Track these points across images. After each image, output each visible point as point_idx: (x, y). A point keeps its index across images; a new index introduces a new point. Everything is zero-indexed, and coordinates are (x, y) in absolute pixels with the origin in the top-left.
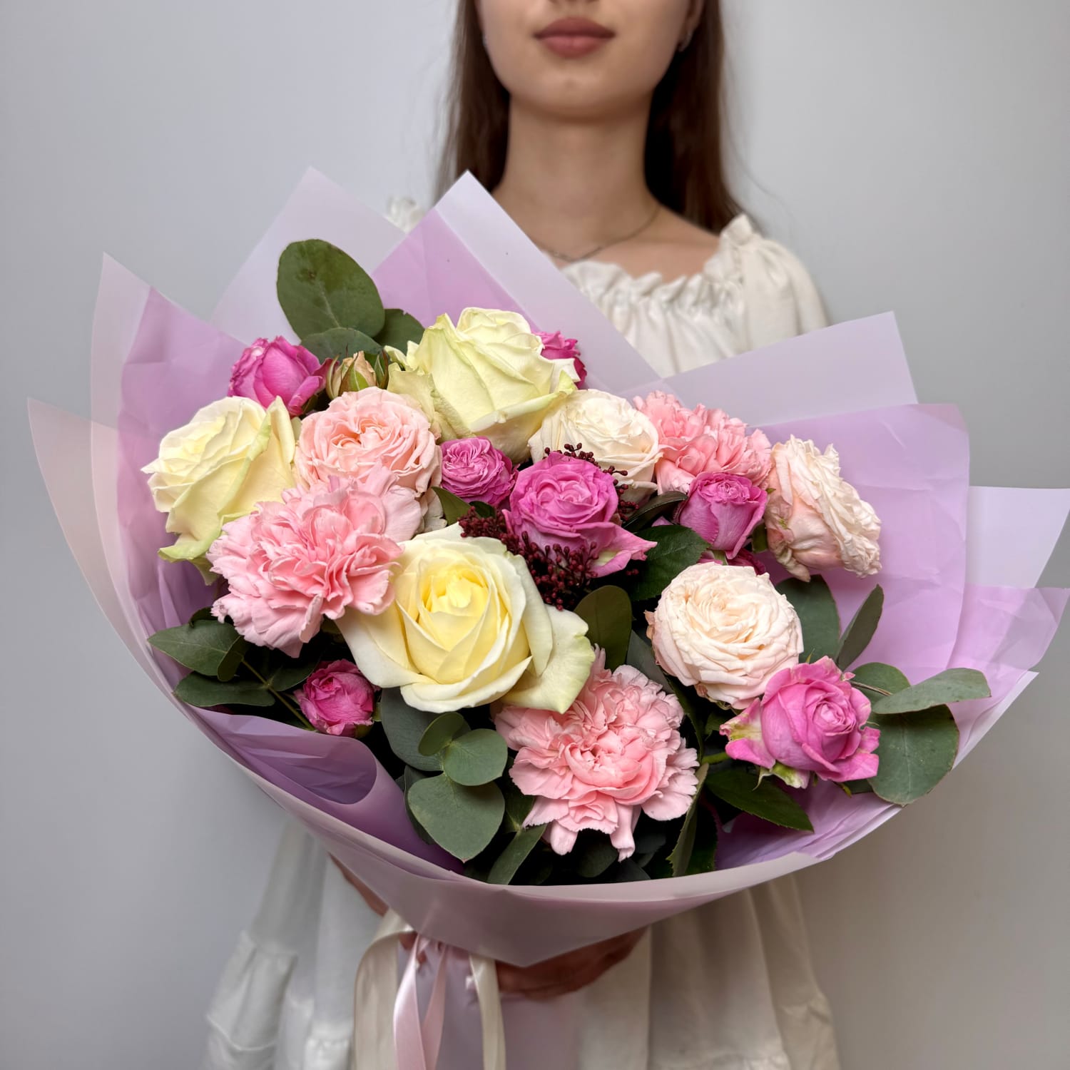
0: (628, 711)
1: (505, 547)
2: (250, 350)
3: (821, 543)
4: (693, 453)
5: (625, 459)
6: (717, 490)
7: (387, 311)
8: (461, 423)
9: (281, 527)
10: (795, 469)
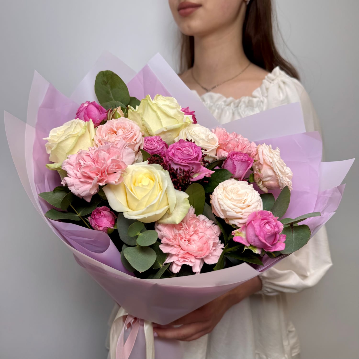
0: (201, 228)
1: (162, 167)
2: (83, 104)
3: (272, 179)
4: (230, 145)
5: (206, 146)
6: (237, 156)
7: (131, 97)
8: (151, 131)
9: (87, 156)
10: (264, 153)
